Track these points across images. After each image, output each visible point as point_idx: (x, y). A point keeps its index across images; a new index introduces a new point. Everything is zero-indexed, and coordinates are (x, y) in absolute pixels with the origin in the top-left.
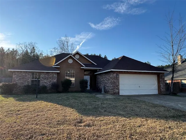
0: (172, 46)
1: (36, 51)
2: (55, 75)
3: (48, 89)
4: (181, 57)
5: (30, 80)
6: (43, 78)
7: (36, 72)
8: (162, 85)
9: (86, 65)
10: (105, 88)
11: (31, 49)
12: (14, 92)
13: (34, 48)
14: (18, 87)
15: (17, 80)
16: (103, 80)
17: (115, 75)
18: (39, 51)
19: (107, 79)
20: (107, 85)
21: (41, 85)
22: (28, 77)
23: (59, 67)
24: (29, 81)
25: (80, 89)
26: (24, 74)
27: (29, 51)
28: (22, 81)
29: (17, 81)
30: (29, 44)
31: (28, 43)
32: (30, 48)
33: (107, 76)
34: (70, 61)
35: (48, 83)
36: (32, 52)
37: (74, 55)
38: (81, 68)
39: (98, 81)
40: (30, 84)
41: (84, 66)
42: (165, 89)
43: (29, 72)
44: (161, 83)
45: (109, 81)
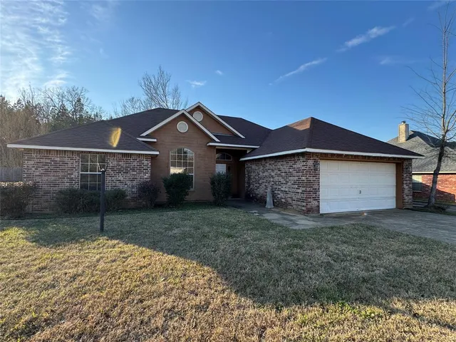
0: (444, 93)
1: (85, 108)
2: (146, 162)
3: (128, 198)
4: (407, 126)
5: (76, 175)
6: (112, 169)
7: (94, 152)
8: (407, 187)
9: (222, 139)
10: (274, 196)
11: (74, 103)
12: (29, 208)
13: (79, 100)
14: (41, 193)
15: (37, 174)
16: (266, 174)
17: (310, 163)
18: (92, 109)
19: (283, 174)
20: (282, 189)
21: (109, 186)
22: (70, 165)
23: (155, 140)
24: (73, 176)
25: (212, 198)
26: (58, 159)
27: (69, 107)
28: (53, 178)
29: (38, 179)
30: (69, 92)
31: (66, 90)
32: (71, 99)
33: (284, 166)
34: (183, 127)
35: (128, 183)
36: (75, 111)
37: (191, 112)
38: (211, 144)
39: (249, 177)
40: (77, 186)
41: (217, 140)
42: (411, 197)
43: (73, 152)
44: (405, 182)
45: (291, 178)
